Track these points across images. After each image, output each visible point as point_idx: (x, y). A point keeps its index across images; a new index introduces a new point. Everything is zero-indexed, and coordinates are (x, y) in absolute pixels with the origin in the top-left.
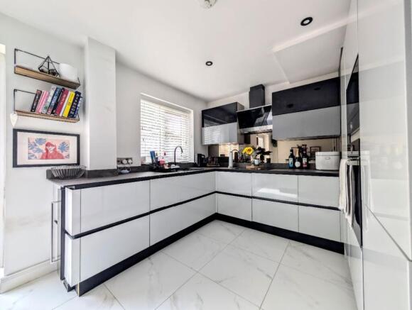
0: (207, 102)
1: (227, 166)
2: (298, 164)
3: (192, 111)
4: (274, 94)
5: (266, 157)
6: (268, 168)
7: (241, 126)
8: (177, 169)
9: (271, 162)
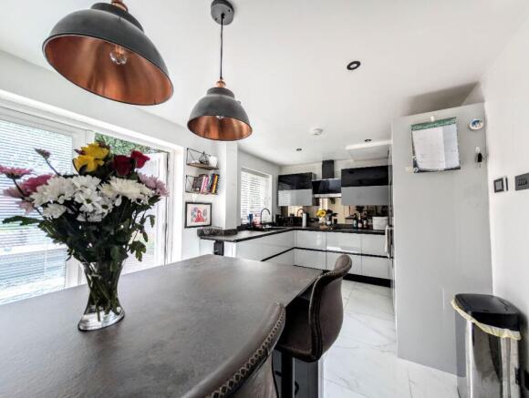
0: (280, 167)
1: (301, 225)
2: (360, 225)
3: (271, 176)
4: (343, 171)
5: (333, 218)
6: (337, 228)
7: (315, 192)
8: (269, 229)
9: (338, 223)
